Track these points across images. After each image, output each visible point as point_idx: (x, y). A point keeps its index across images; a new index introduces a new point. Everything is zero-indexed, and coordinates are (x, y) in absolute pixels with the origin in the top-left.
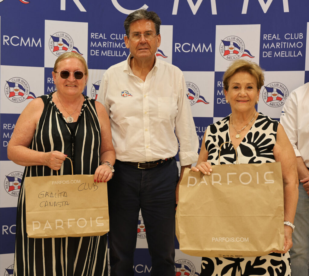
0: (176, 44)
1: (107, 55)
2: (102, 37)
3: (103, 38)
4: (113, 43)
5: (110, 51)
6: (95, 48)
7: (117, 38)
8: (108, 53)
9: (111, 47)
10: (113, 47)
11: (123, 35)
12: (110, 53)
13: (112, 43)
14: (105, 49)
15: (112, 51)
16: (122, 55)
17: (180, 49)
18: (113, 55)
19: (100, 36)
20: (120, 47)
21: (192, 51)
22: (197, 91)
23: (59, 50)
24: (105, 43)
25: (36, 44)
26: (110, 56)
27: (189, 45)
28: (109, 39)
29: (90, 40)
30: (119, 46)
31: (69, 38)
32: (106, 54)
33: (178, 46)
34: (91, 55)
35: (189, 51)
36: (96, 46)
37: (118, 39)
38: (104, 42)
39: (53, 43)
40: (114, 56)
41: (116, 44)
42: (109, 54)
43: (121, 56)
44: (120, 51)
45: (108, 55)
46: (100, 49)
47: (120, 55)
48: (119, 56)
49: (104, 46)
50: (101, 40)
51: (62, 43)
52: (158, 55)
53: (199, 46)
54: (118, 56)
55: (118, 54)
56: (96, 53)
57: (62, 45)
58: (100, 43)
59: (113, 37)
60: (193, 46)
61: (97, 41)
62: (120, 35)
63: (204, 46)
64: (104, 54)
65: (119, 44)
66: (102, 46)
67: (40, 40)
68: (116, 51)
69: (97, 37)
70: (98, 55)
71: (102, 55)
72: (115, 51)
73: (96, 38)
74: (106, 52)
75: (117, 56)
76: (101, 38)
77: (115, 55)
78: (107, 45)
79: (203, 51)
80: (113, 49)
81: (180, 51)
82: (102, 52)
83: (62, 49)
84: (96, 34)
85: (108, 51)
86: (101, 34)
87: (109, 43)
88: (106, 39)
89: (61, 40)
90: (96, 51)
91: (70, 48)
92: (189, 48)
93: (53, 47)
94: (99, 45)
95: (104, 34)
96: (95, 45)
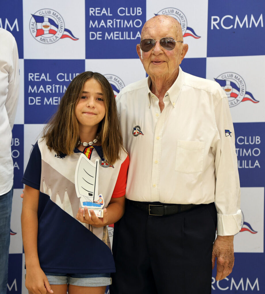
0: (213, 17)
1: (113, 38)
2: (105, 12)
3: (107, 15)
4: (122, 21)
5: (118, 32)
6: (96, 30)
7: (128, 13)
8: (115, 35)
9: (118, 26)
10: (122, 26)
11: (135, 8)
12: (118, 35)
13: (120, 20)
14: (110, 30)
15: (120, 33)
16: (135, 37)
17: (219, 24)
18: (121, 38)
19: (103, 12)
20: (132, 26)
21: (235, 27)
22: (242, 85)
23: (44, 34)
24: (110, 22)
25: (12, 26)
26: (118, 39)
27: (232, 18)
28: (115, 16)
29: (88, 18)
30: (131, 24)
31: (58, 17)
32: (111, 37)
33: (215, 20)
34: (91, 39)
35: (232, 26)
36: (97, 27)
37: (129, 15)
38: (108, 21)
39: (35, 25)
40: (124, 40)
41: (126, 22)
42: (117, 37)
43: (134, 39)
44: (131, 33)
45: (115, 39)
46: (103, 30)
47: (133, 37)
48: (131, 40)
49: (109, 26)
50: (105, 18)
51: (49, 24)
52: (186, 35)
53: (246, 18)
54: (129, 39)
55: (129, 36)
56: (98, 35)
57: (49, 26)
58: (103, 21)
59: (122, 12)
60: (237, 19)
61: (99, 19)
62: (131, 9)
63: (252, 18)
64: (109, 36)
65: (131, 22)
66: (106, 25)
67: (16, 22)
68: (127, 33)
69: (98, 13)
70: (101, 39)
71: (106, 38)
72: (125, 33)
73: (97, 15)
74: (112, 34)
75: (127, 39)
76: (104, 14)
77: (125, 38)
78: (112, 25)
79: (250, 26)
80: (122, 30)
81: (218, 28)
82: (107, 34)
83: (48, 32)
84: (97, 9)
85: (115, 33)
86: (104, 9)
87: (115, 21)
88: (111, 15)
89: (46, 19)
90: (98, 33)
91: (61, 31)
92: (232, 22)
93: (36, 31)
94: (101, 24)
95: (109, 9)
96: (96, 25)
